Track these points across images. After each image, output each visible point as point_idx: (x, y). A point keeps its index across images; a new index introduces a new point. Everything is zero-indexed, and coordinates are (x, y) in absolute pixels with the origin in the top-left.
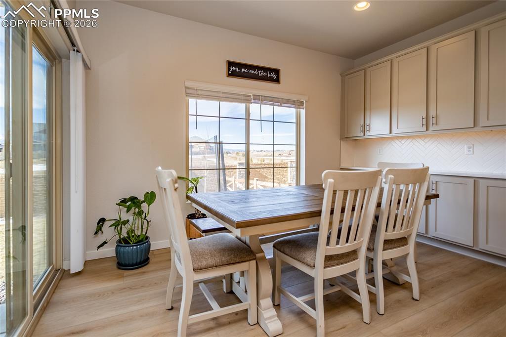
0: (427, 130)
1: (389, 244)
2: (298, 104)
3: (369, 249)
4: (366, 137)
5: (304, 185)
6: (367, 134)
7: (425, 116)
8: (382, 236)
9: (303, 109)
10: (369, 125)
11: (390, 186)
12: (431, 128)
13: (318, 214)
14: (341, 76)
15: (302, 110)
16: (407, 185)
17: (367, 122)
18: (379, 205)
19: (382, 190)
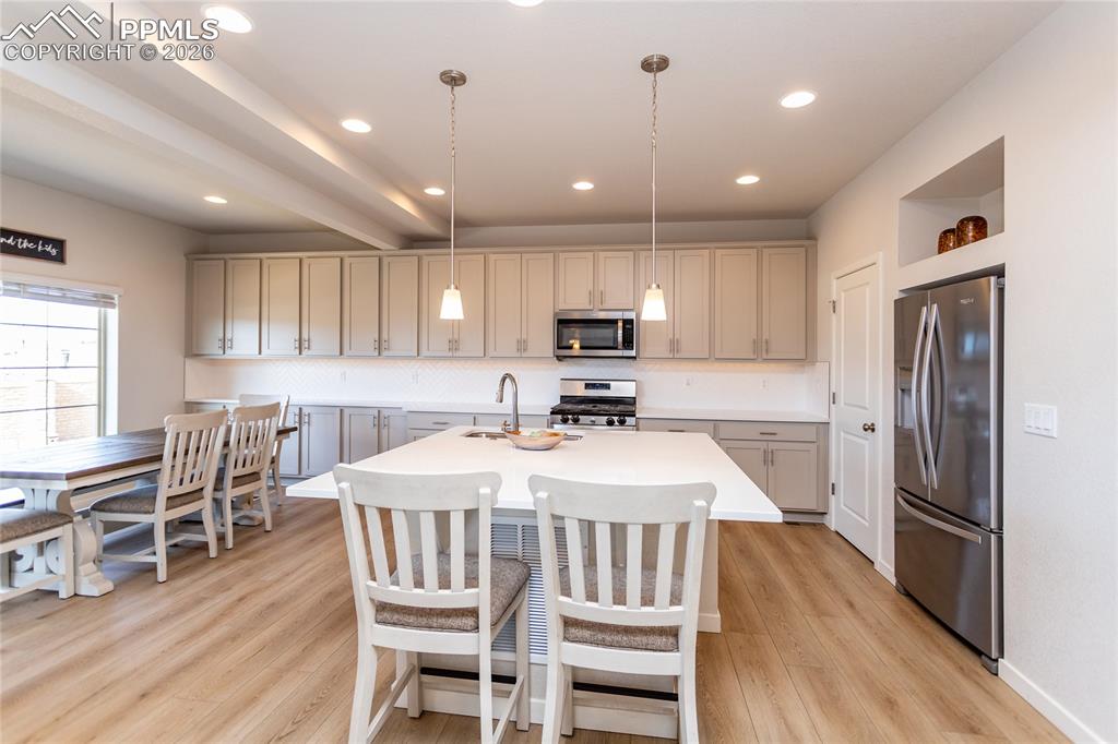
0: (300, 353)
1: (239, 481)
2: (104, 300)
3: (215, 490)
4: (226, 356)
5: (116, 433)
6: (228, 351)
7: (297, 338)
8: (231, 473)
9: (114, 308)
10: (231, 340)
11: (238, 423)
12: (305, 352)
13: (159, 458)
14: (188, 259)
15: (109, 310)
16: (256, 421)
17: (228, 336)
18: (226, 444)
19: (229, 430)
